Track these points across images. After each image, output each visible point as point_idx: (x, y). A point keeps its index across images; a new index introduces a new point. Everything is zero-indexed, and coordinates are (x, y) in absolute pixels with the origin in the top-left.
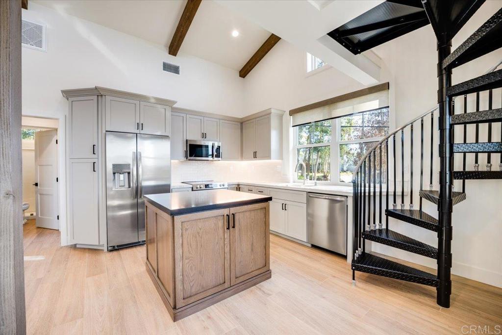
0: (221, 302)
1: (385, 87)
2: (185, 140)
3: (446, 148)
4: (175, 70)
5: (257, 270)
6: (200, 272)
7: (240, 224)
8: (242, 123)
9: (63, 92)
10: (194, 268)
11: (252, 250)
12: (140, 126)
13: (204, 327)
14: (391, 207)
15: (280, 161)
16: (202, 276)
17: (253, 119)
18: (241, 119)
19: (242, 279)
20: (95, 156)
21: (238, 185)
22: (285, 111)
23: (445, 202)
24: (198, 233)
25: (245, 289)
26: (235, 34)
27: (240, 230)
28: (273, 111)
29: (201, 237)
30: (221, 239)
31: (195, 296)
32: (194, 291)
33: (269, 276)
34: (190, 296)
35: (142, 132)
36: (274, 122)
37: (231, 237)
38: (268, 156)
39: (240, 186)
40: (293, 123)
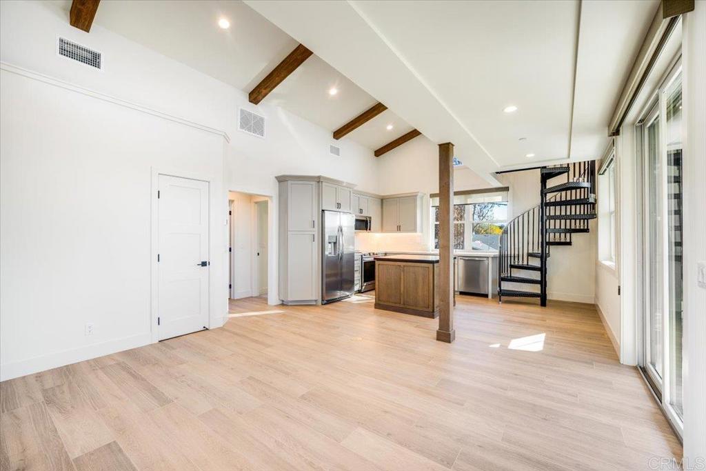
1: (507, 189)
3: (543, 231)
4: (337, 152)
8: (382, 200)
12: (339, 205)
14: (512, 263)
15: (421, 234)
17: (396, 197)
18: (382, 196)
20: (314, 229)
22: (425, 194)
23: (543, 257)
26: (390, 127)
35: (340, 210)
36: (419, 203)
38: (414, 230)
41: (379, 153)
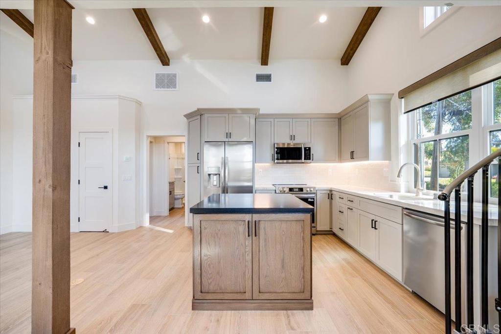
0: (241, 311)
2: (273, 143)
4: (267, 78)
5: (290, 293)
6: (218, 273)
7: (265, 234)
8: (340, 119)
9: (185, 116)
10: (212, 266)
11: (283, 266)
12: (229, 135)
13: (207, 327)
15: (388, 161)
16: (220, 277)
17: (350, 112)
18: (339, 114)
19: (266, 296)
20: (199, 161)
21: (331, 191)
22: (393, 94)
24: (217, 234)
25: (271, 309)
26: (323, 19)
27: (265, 240)
28: (370, 97)
29: (220, 239)
30: (242, 244)
31: (213, 294)
32: (212, 288)
33: (309, 306)
34: (208, 293)
35: (230, 140)
36: (374, 112)
37: (254, 245)
38: (366, 156)
39: (333, 192)
40: (405, 109)
41: (346, 59)
